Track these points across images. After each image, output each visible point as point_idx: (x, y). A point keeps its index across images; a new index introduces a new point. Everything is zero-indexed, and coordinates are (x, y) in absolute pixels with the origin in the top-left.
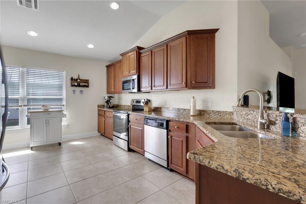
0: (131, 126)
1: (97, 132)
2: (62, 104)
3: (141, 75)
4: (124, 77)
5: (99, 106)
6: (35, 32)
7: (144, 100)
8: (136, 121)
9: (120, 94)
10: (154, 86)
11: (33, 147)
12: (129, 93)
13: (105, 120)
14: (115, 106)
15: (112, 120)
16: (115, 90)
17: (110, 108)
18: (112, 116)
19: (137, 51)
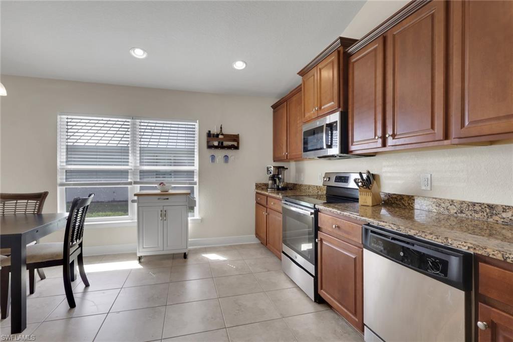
0: (324, 242)
1: (254, 235)
2: (193, 180)
3: (350, 110)
4: (308, 121)
5: (258, 186)
6: (142, 49)
7: (361, 174)
8: (337, 231)
9: (300, 162)
10: (394, 136)
11: (141, 256)
12: (319, 157)
13: (267, 216)
14: (290, 186)
15: (279, 218)
16: (289, 153)
17: (278, 190)
18: (280, 209)
19: (339, 52)
